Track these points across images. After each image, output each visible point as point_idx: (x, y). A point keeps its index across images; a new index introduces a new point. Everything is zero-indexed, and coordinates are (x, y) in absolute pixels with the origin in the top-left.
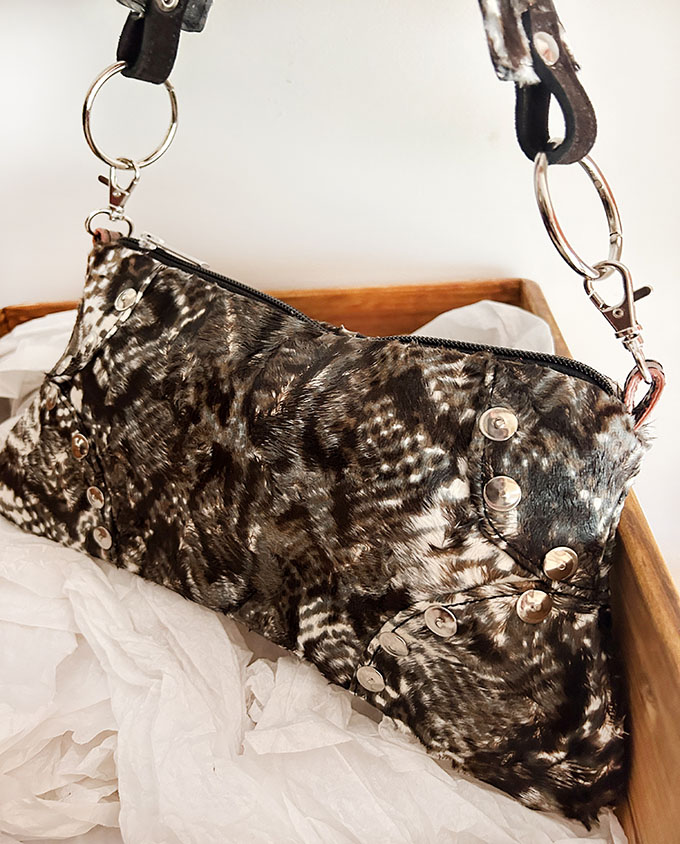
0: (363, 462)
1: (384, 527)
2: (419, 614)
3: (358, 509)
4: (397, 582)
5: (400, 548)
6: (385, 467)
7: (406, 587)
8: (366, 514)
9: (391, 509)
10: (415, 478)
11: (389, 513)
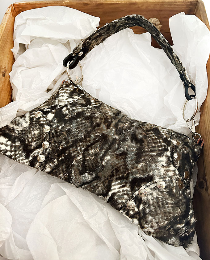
0: (148, 142)
1: (150, 159)
2: (155, 183)
3: (144, 154)
4: (151, 174)
5: (154, 165)
6: (153, 145)
7: (153, 175)
8: (146, 155)
9: (153, 155)
10: (160, 149)
11: (152, 156)
